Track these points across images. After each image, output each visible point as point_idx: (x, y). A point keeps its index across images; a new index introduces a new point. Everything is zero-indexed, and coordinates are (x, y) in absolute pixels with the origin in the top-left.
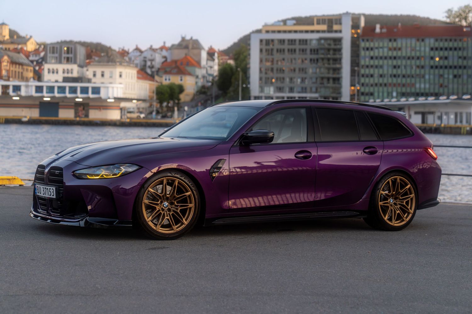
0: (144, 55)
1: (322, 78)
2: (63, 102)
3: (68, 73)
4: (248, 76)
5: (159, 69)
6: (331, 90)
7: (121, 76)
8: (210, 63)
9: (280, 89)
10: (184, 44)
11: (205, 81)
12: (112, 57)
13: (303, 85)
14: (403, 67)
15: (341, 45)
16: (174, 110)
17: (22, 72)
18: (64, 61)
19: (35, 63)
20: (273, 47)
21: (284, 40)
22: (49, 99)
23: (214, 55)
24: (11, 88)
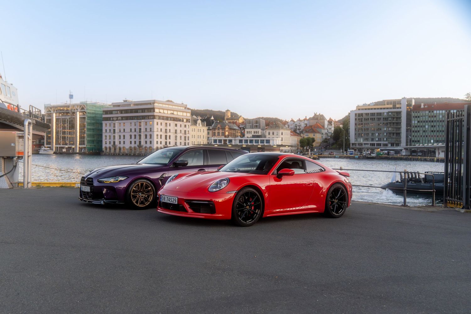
0: (295, 123)
1: (390, 133)
2: (252, 147)
3: (256, 133)
4: (349, 133)
5: (303, 130)
6: (395, 140)
7: (282, 134)
8: (330, 127)
9: (367, 139)
10: (316, 117)
11: (327, 136)
12: (278, 125)
13: (379, 137)
14: (437, 126)
15: (401, 115)
16: (308, 151)
17: (235, 133)
18: (255, 127)
19: (242, 129)
20: (362, 118)
21: (368, 114)
22: (245, 146)
23: (332, 123)
24: (228, 141)
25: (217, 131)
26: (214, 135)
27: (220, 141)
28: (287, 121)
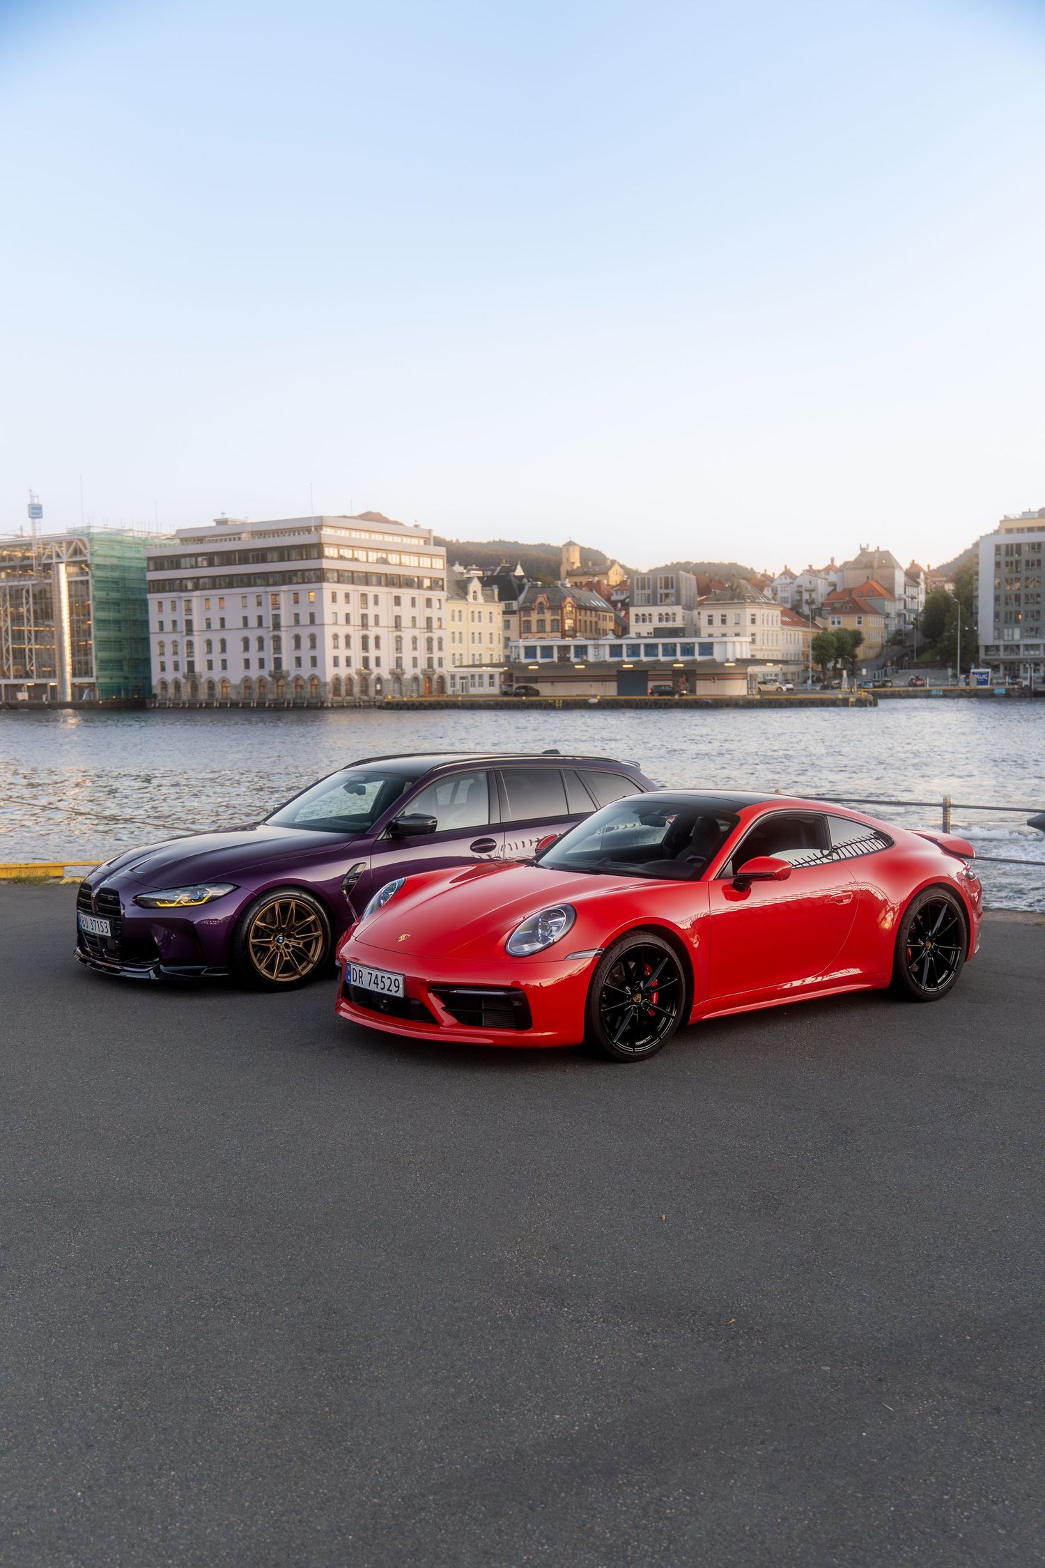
0: (798, 582)
2: (654, 669)
3: (667, 620)
4: (974, 611)
5: (823, 604)
7: (753, 621)
8: (911, 591)
9: (1032, 632)
10: (866, 560)
11: (902, 623)
12: (738, 590)
16: (841, 676)
18: (661, 601)
19: (619, 605)
20: (1019, 558)
22: (631, 666)
23: (919, 577)
24: (572, 649)
25: (534, 617)
26: (526, 628)
27: (547, 651)
28: (772, 575)
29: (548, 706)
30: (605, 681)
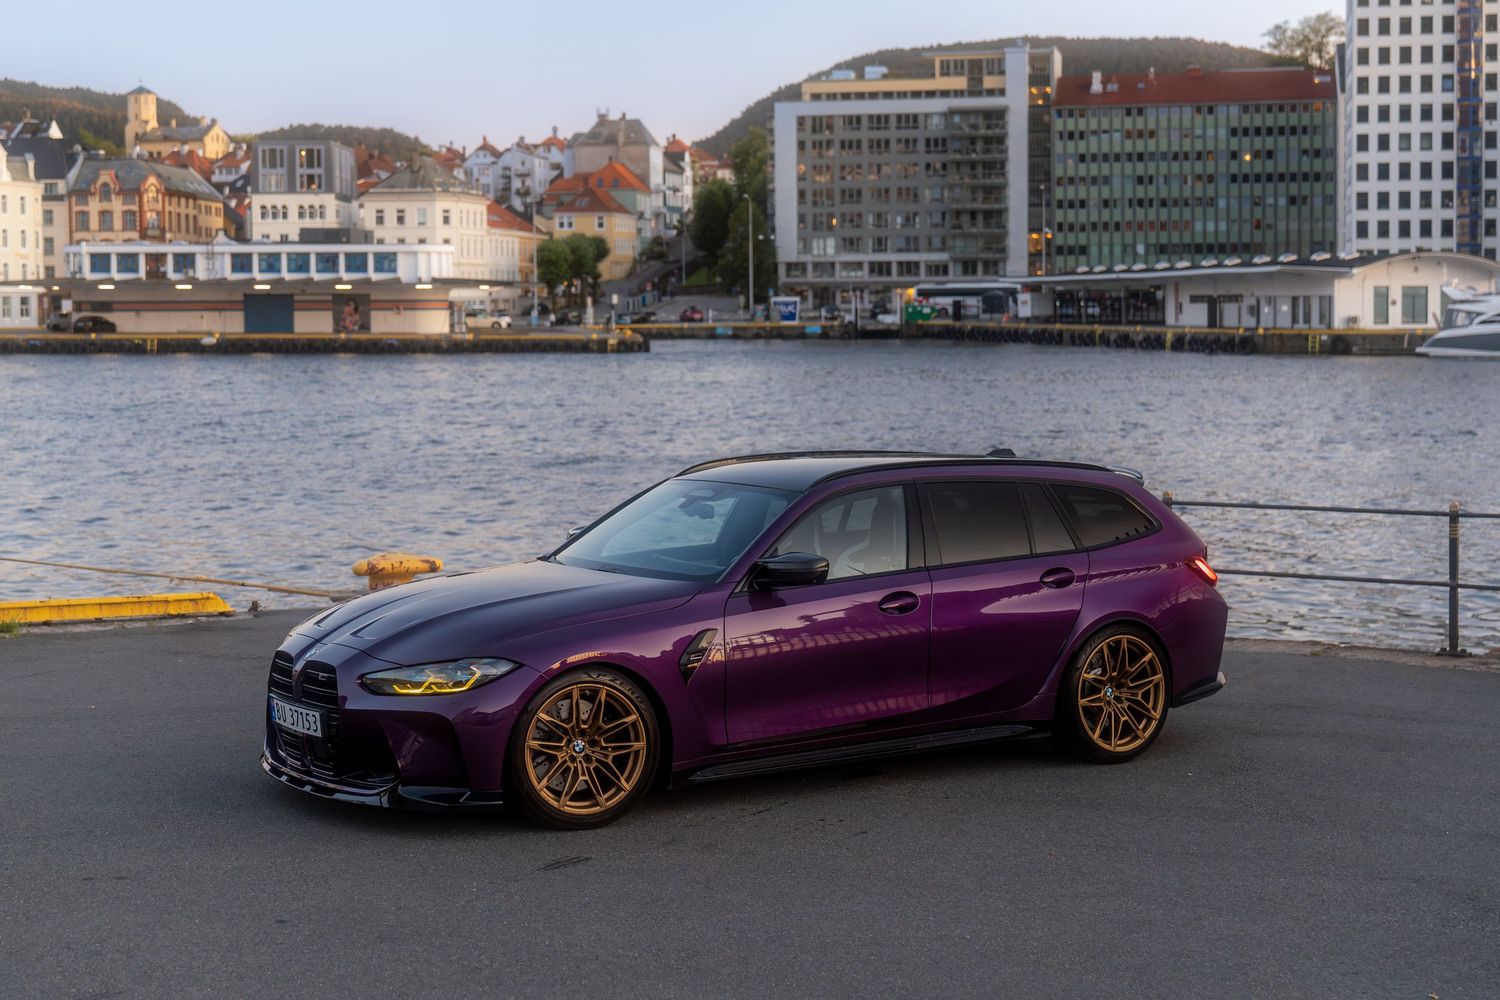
0: (505, 160)
1: (958, 213)
2: (303, 293)
3: (312, 216)
4: (770, 211)
5: (543, 198)
6: (981, 244)
7: (446, 220)
8: (673, 180)
9: (851, 244)
10: (605, 132)
11: (661, 227)
12: (422, 172)
13: (910, 232)
14: (1161, 180)
15: (1003, 127)
16: (584, 305)
17: (195, 217)
18: (302, 186)
19: (227, 190)
20: (831, 137)
21: (859, 118)
22: (268, 287)
23: (683, 159)
24: (170, 261)
25: (94, 206)
26: (82, 224)
27: (128, 261)
28: (461, 150)
29: (134, 349)
30: (224, 310)
